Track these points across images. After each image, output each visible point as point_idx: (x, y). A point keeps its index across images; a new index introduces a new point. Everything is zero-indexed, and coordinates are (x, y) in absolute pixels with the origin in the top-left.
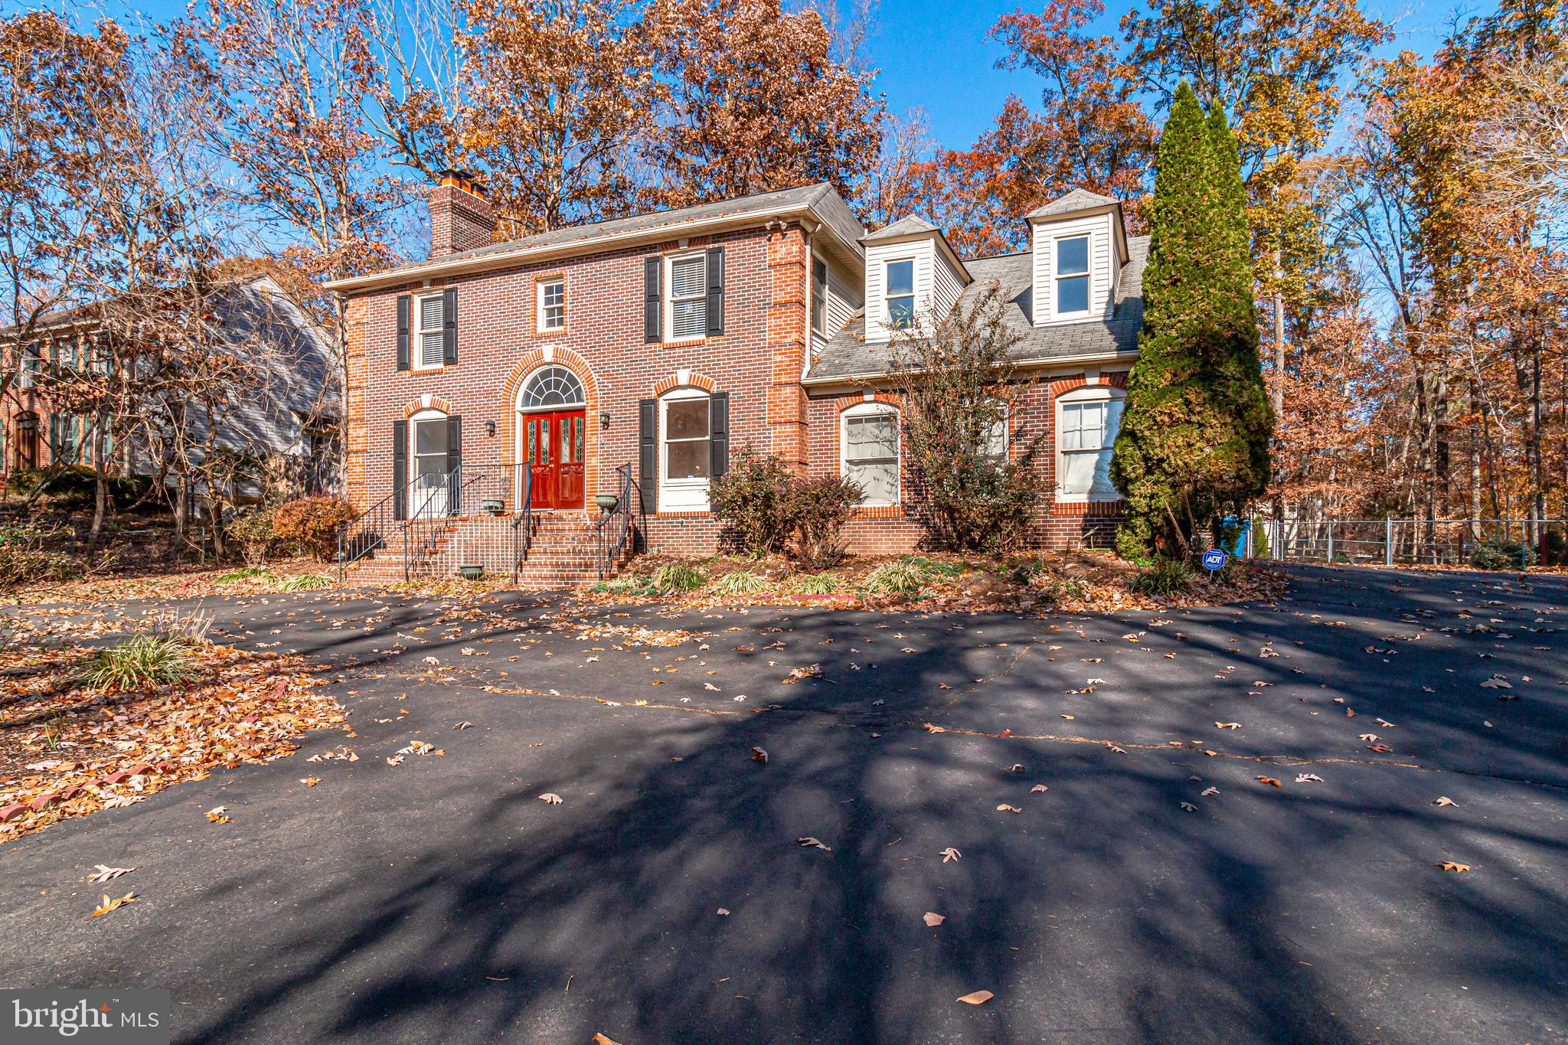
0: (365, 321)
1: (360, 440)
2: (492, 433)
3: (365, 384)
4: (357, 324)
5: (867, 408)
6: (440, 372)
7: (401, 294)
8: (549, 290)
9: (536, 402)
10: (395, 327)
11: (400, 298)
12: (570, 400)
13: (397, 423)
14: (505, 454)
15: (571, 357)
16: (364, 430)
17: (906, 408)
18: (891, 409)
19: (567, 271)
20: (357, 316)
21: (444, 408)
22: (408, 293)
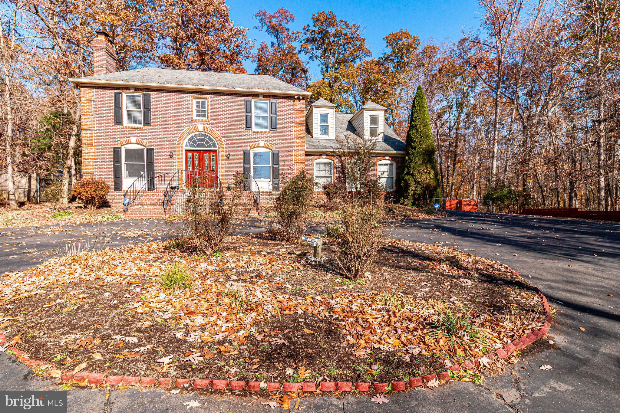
0: (92, 99)
1: (91, 154)
2: (171, 157)
3: (93, 129)
4: (87, 100)
5: (324, 160)
6: (141, 128)
7: (116, 91)
8: (198, 103)
9: (193, 146)
10: (113, 105)
11: (115, 93)
12: (209, 146)
13: (115, 149)
14: (179, 166)
15: (211, 131)
16: (93, 149)
17: (336, 161)
18: (331, 161)
19: (208, 97)
20: (87, 96)
21: (144, 144)
22: (120, 91)
